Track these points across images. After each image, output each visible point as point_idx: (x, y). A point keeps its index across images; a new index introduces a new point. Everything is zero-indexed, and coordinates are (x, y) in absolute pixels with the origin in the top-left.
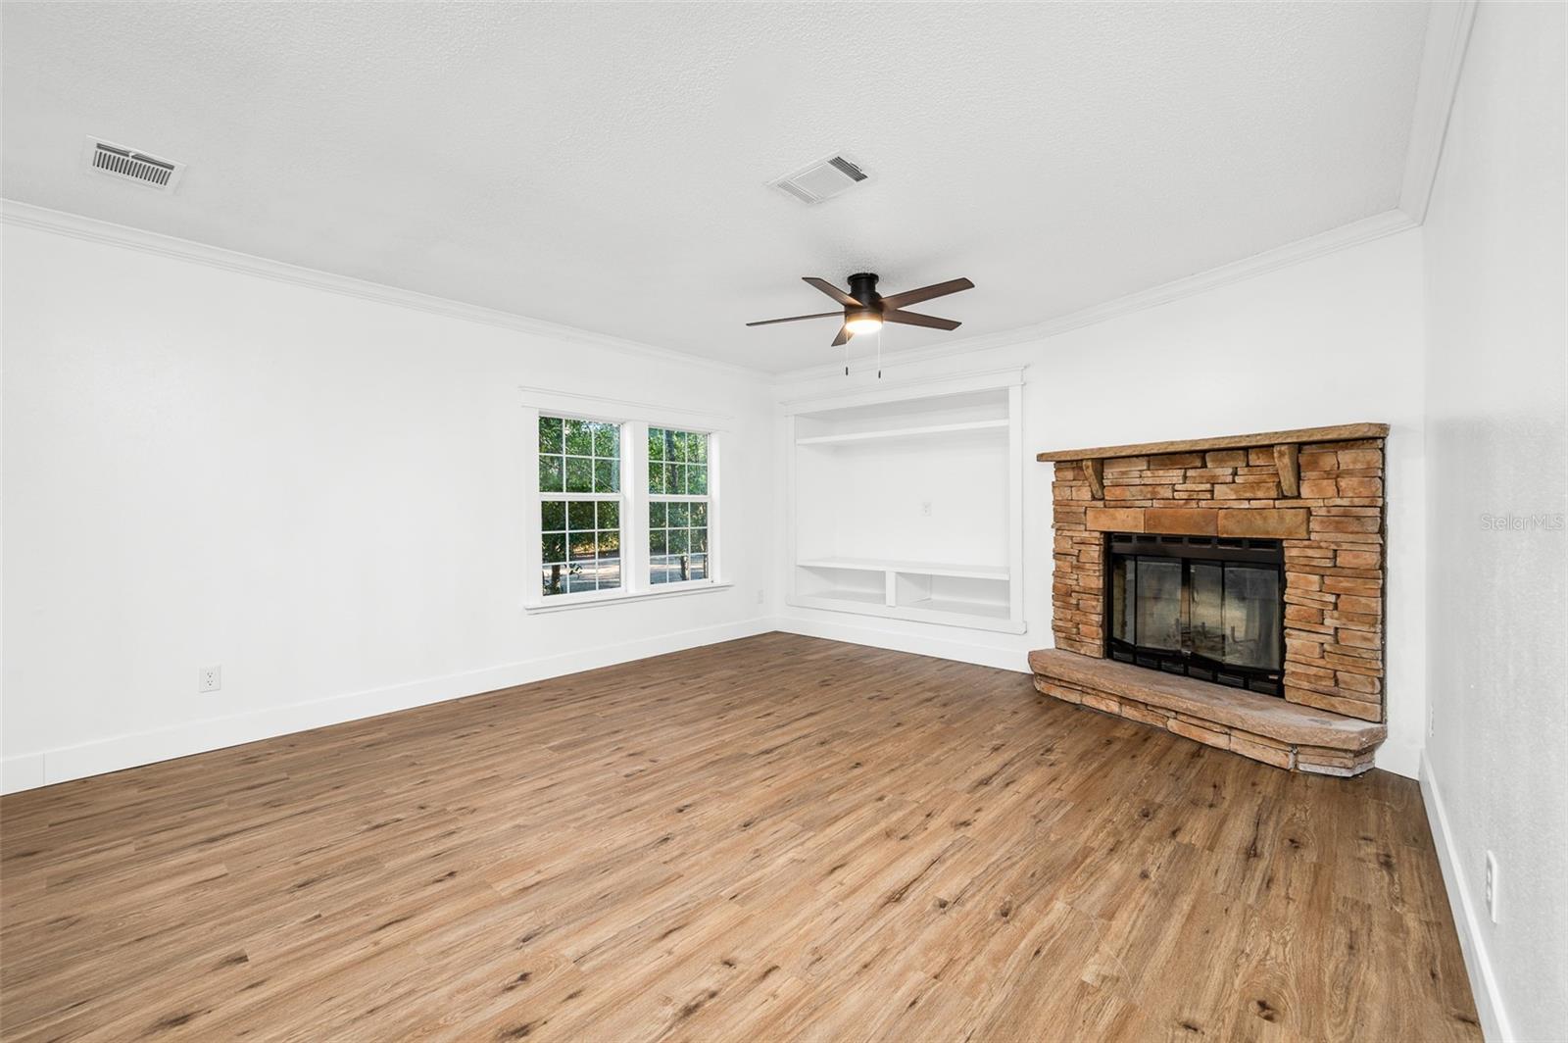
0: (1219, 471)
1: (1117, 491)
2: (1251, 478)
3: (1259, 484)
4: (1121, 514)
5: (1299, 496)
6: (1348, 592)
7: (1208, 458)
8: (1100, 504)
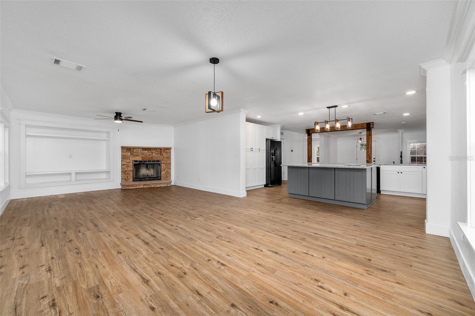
0: (153, 151)
1: (136, 154)
2: (157, 153)
3: (158, 153)
4: (137, 157)
5: (163, 155)
6: (168, 166)
7: (152, 149)
8: (133, 156)
